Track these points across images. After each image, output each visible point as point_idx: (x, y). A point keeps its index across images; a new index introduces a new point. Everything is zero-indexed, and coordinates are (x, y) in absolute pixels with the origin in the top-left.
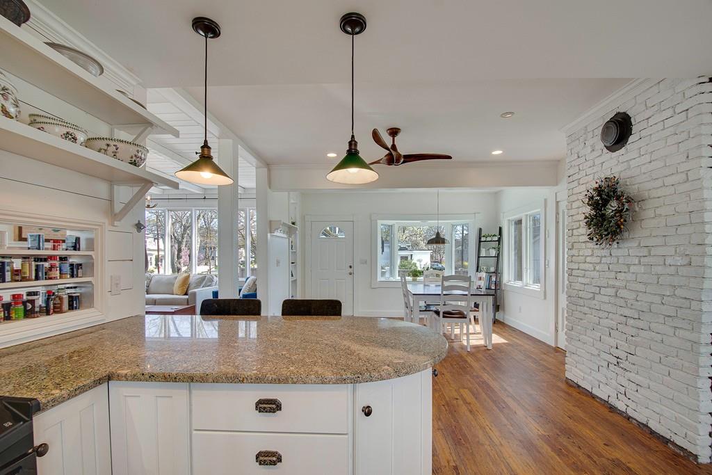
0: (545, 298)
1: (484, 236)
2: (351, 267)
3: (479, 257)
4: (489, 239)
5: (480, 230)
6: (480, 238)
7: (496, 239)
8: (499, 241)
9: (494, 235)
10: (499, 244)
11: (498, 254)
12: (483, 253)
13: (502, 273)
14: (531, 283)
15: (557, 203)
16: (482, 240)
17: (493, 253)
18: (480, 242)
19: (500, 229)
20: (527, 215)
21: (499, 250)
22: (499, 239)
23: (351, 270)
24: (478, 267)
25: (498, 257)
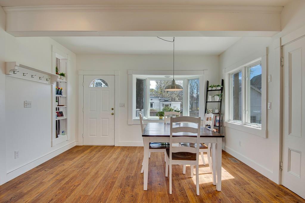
0: (267, 137)
1: (210, 87)
2: (113, 109)
3: (207, 102)
4: (214, 88)
5: (208, 82)
6: (207, 88)
7: (219, 88)
8: (222, 90)
9: (218, 86)
10: (222, 92)
11: (221, 100)
12: (210, 99)
13: (224, 114)
14: (249, 122)
15: (282, 47)
16: (209, 89)
17: (217, 99)
18: (208, 91)
19: (223, 81)
20: (245, 67)
21: (222, 96)
22: (222, 88)
23: (113, 112)
24: (206, 109)
25: (221, 102)
